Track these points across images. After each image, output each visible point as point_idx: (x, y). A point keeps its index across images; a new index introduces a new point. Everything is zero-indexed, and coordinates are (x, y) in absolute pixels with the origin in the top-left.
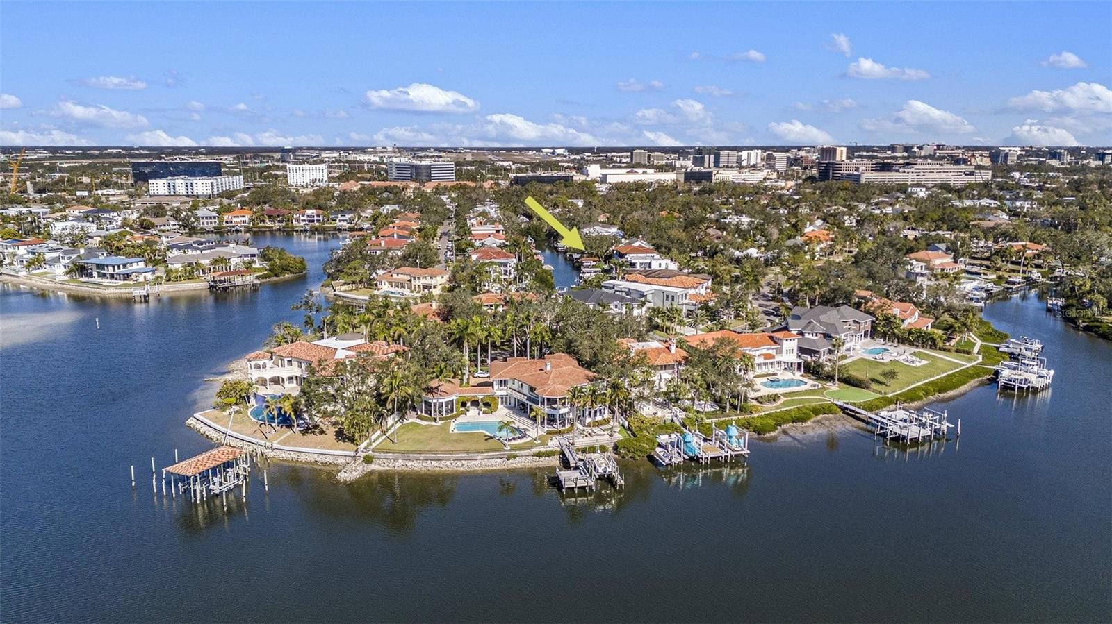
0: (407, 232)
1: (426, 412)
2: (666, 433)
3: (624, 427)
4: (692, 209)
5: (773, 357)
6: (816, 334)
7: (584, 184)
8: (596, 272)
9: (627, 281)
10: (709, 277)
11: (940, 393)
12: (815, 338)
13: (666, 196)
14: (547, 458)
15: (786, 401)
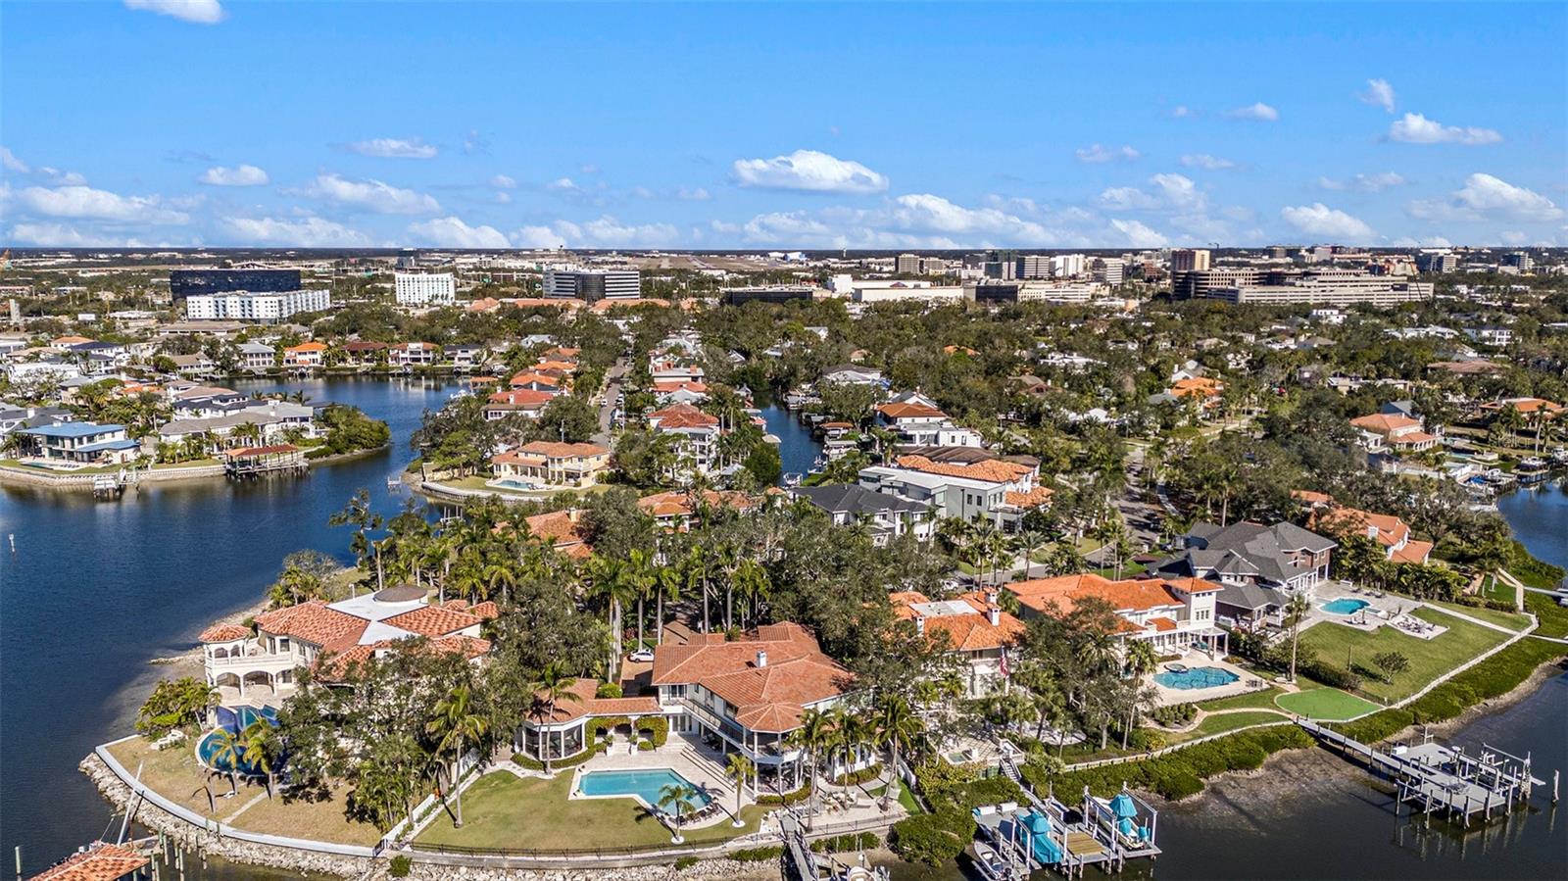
0: (555, 379)
1: (529, 750)
2: (991, 802)
3: (909, 786)
4: (992, 342)
5: (1174, 625)
6: (1242, 577)
7: (828, 302)
8: (848, 447)
9: (900, 467)
10: (1034, 461)
11: (1487, 698)
12: (1241, 585)
13: (952, 322)
14: (756, 864)
15: (1209, 718)
